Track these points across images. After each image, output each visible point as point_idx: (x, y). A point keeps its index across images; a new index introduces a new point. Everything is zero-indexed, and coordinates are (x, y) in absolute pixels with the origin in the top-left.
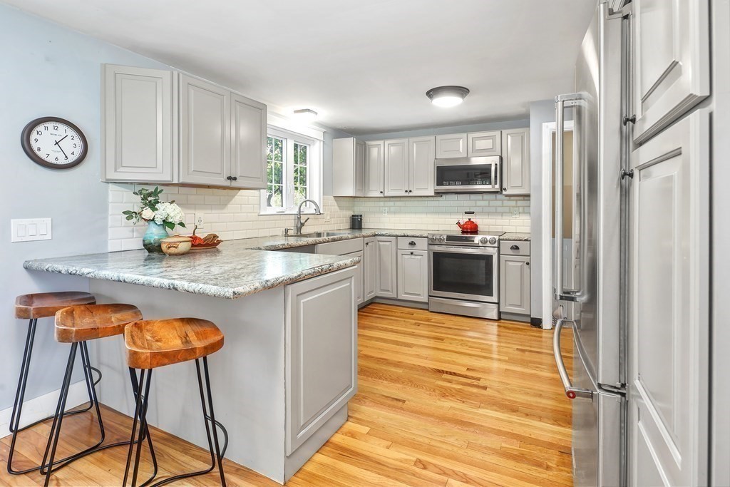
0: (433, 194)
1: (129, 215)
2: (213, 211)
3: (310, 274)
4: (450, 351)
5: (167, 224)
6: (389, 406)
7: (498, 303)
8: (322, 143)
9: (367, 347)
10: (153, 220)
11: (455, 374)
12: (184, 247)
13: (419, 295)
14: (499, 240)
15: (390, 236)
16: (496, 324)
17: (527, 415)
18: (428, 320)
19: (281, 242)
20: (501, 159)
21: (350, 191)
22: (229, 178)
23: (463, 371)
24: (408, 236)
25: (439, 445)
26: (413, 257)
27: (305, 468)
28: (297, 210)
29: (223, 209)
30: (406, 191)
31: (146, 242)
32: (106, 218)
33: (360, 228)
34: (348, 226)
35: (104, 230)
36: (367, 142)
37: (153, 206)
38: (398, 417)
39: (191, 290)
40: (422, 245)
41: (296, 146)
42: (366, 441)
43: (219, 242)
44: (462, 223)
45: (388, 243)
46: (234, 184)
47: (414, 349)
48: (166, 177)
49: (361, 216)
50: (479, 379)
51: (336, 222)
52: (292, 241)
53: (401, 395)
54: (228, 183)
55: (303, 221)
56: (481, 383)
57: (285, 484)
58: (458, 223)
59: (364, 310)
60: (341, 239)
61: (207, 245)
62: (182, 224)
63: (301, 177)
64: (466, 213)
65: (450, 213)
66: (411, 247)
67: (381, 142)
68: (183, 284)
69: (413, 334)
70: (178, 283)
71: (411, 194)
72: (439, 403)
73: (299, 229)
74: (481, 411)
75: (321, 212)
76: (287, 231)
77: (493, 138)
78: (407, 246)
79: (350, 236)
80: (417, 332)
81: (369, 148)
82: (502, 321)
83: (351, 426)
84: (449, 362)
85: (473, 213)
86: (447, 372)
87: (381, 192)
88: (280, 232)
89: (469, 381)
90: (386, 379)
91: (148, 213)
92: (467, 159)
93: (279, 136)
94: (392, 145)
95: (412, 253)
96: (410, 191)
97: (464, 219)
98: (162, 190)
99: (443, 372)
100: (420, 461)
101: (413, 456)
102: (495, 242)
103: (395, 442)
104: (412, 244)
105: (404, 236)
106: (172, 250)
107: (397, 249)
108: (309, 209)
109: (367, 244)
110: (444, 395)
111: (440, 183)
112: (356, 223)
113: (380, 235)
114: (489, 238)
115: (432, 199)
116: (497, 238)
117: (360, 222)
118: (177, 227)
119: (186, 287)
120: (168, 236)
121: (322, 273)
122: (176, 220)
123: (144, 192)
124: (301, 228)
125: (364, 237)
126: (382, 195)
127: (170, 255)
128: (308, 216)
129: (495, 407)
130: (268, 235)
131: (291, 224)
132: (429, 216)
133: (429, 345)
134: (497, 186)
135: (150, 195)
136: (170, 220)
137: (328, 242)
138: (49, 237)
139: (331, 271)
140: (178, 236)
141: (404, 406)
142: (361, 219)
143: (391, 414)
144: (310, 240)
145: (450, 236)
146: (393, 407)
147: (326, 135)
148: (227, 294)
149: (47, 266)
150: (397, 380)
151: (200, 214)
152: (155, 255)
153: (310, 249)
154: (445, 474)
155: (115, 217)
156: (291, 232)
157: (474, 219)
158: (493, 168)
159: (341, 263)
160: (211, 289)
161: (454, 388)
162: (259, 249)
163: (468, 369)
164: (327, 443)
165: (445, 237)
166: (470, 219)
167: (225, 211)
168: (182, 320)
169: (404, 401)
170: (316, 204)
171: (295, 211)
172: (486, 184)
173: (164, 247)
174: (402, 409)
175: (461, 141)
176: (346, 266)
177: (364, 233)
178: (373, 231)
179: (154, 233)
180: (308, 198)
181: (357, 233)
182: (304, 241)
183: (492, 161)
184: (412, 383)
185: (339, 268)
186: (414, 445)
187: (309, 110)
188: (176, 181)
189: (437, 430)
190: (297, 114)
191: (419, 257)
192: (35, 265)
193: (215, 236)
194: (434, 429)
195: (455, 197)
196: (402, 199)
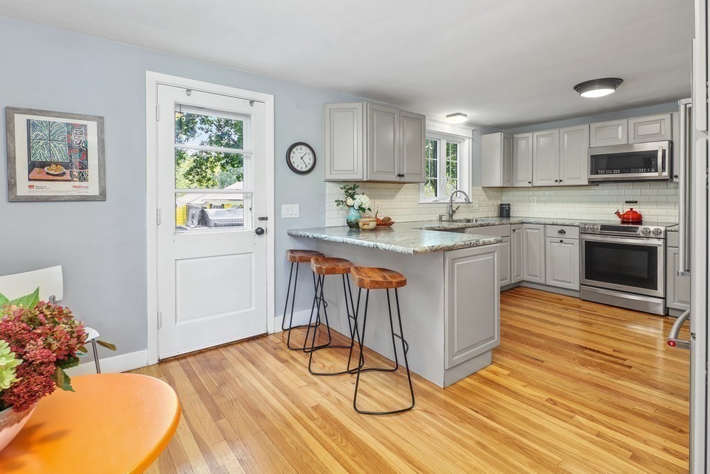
0: (586, 183)
1: (339, 202)
2: (387, 200)
3: (461, 245)
4: (597, 334)
5: (361, 209)
6: (528, 362)
7: (665, 299)
8: (471, 140)
9: (511, 319)
10: (353, 206)
11: (599, 352)
12: (372, 225)
13: (569, 282)
14: (666, 231)
15: (538, 224)
16: (662, 320)
17: (672, 394)
18: (579, 307)
19: (436, 225)
20: (671, 143)
21: (498, 182)
22: (399, 175)
23: (609, 351)
24: (557, 225)
25: (572, 395)
26: (562, 245)
27: (458, 383)
28: (449, 199)
29: (393, 198)
30: (556, 181)
31: (349, 221)
32: (325, 205)
33: (508, 216)
34: (496, 214)
35: (323, 213)
36: (515, 136)
37: (352, 197)
38: (536, 370)
39: (387, 248)
40: (573, 234)
41: (448, 144)
42: (506, 379)
43: (393, 223)
44: (621, 213)
45: (536, 231)
46: (402, 179)
47: (559, 327)
48: (358, 177)
49: (509, 205)
50: (625, 360)
51: (485, 210)
52: (446, 225)
53: (541, 358)
54: (398, 179)
55: (454, 209)
56: (626, 363)
57: (444, 388)
58: (617, 213)
59: (510, 291)
60: (488, 225)
61: (385, 225)
62: (369, 209)
63: (452, 171)
64: (626, 202)
65: (608, 202)
66: (560, 235)
67: (530, 135)
68: (382, 245)
69: (559, 316)
70: (378, 244)
71: (561, 184)
72: (576, 368)
73: (451, 216)
74: (619, 382)
75: (470, 201)
76: (441, 217)
77: (660, 121)
78: (557, 234)
79: (497, 223)
80: (563, 314)
81: (517, 142)
82: (670, 318)
83: (493, 367)
84: (594, 342)
85: (636, 202)
86: (590, 349)
87: (530, 183)
88: (436, 217)
89: (613, 359)
90: (528, 344)
91: (350, 201)
92: (627, 145)
93: (434, 138)
94: (541, 136)
95: (561, 241)
96: (561, 181)
97: (625, 209)
98: (358, 186)
99: (586, 348)
100: (552, 400)
101: (547, 396)
102: (661, 233)
103: (530, 384)
104: (562, 232)
105: (553, 224)
106: (366, 227)
107: (545, 236)
108: (460, 199)
109: (514, 230)
110: (583, 365)
111: (594, 171)
112: (504, 212)
113: (528, 223)
114: (652, 228)
115: (587, 188)
116: (663, 229)
117: (508, 211)
118: (367, 211)
119: (384, 247)
120: (361, 217)
121: (470, 246)
122: (365, 206)
123: (347, 187)
124: (452, 215)
125: (511, 224)
126: (530, 185)
127: (364, 230)
128: (459, 205)
129: (636, 382)
130: (425, 220)
131: (444, 211)
132: (583, 205)
133: (576, 327)
134: (666, 174)
135: (350, 189)
136: (363, 206)
137: (476, 227)
138: (298, 216)
139: (477, 245)
140: (369, 217)
141: (542, 364)
142: (509, 208)
143: (529, 367)
144: (461, 225)
145: (605, 226)
146: (532, 363)
147: (474, 132)
148: (409, 252)
149: (301, 233)
150: (538, 346)
151: (378, 202)
152: (354, 229)
153: (461, 230)
154: (572, 411)
155: (330, 205)
156: (444, 218)
157: (636, 208)
158: (660, 155)
159: (486, 240)
160: (400, 249)
161: (595, 362)
162: (421, 229)
163: (614, 350)
164: (475, 374)
165: (599, 227)
166: (631, 209)
167: (394, 200)
168: (379, 269)
169: (543, 362)
170: (465, 194)
171: (448, 200)
172: (650, 172)
173: (360, 224)
174: (540, 366)
175: (620, 128)
176: (490, 243)
177: (512, 220)
178: (520, 219)
179: (353, 215)
180: (458, 189)
181: (505, 221)
182: (455, 225)
183: (659, 146)
184: (552, 350)
185: (484, 244)
186: (547, 389)
187: (459, 114)
188: (365, 180)
189: (573, 385)
190: (449, 118)
191: (570, 246)
192: (294, 233)
193: (389, 219)
194: (568, 384)
195: (614, 186)
196: (552, 188)
